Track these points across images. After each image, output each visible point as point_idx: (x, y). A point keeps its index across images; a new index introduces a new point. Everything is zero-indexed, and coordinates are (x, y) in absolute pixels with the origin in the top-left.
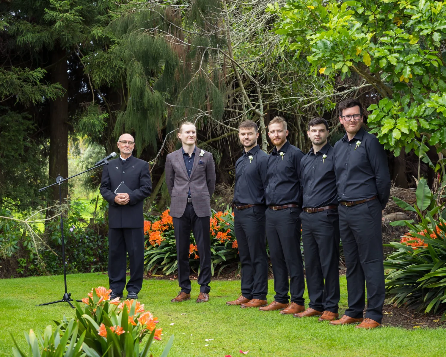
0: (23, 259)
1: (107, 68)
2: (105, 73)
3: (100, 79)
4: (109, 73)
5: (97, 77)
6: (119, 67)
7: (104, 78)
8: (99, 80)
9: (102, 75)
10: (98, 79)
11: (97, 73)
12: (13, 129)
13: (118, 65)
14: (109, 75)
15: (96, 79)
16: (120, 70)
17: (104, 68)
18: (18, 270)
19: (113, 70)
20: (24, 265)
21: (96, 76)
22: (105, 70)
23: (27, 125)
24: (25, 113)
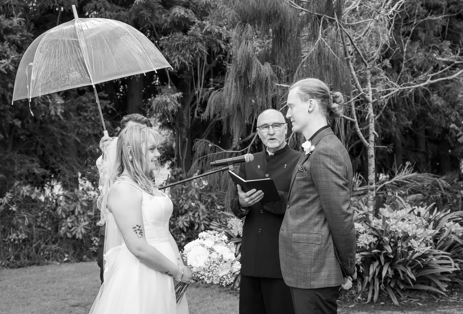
0: (96, 238)
1: (186, 50)
2: (184, 56)
3: (179, 61)
4: (188, 55)
5: (176, 60)
6: (199, 51)
7: (184, 61)
8: (179, 64)
9: (182, 58)
10: (178, 62)
11: (176, 55)
12: (91, 109)
13: (197, 48)
14: (188, 58)
15: (175, 62)
16: (199, 53)
17: (183, 51)
18: (91, 249)
19: (192, 53)
20: (97, 244)
21: (174, 59)
22: (185, 52)
23: (104, 105)
24: (102, 93)
